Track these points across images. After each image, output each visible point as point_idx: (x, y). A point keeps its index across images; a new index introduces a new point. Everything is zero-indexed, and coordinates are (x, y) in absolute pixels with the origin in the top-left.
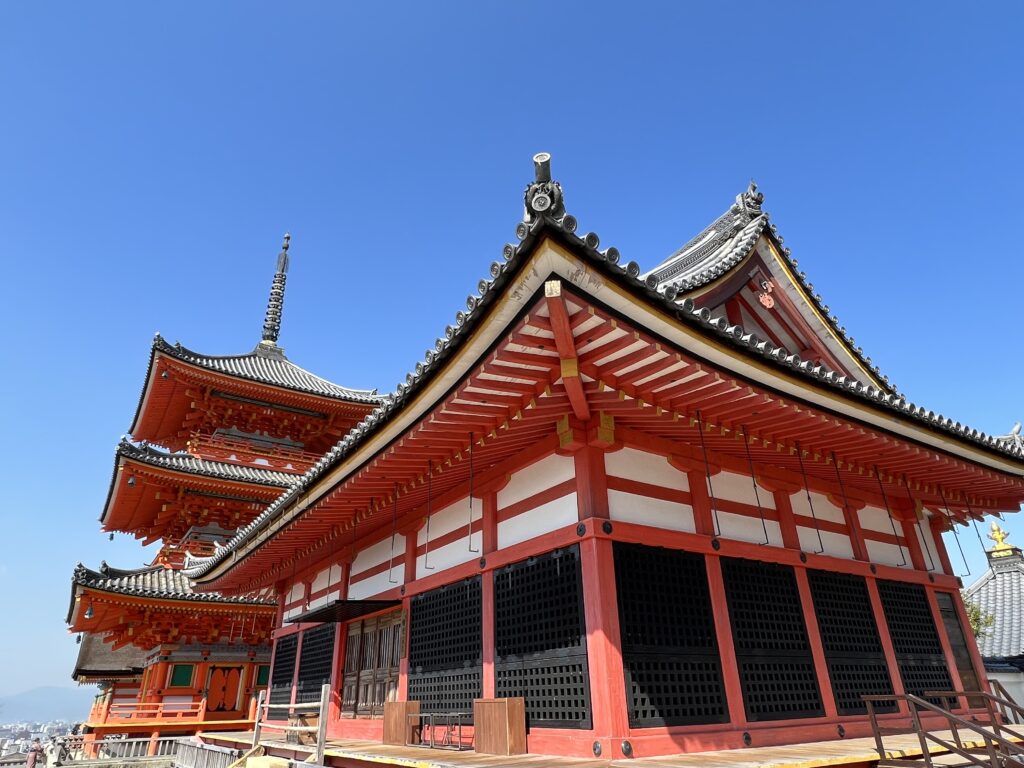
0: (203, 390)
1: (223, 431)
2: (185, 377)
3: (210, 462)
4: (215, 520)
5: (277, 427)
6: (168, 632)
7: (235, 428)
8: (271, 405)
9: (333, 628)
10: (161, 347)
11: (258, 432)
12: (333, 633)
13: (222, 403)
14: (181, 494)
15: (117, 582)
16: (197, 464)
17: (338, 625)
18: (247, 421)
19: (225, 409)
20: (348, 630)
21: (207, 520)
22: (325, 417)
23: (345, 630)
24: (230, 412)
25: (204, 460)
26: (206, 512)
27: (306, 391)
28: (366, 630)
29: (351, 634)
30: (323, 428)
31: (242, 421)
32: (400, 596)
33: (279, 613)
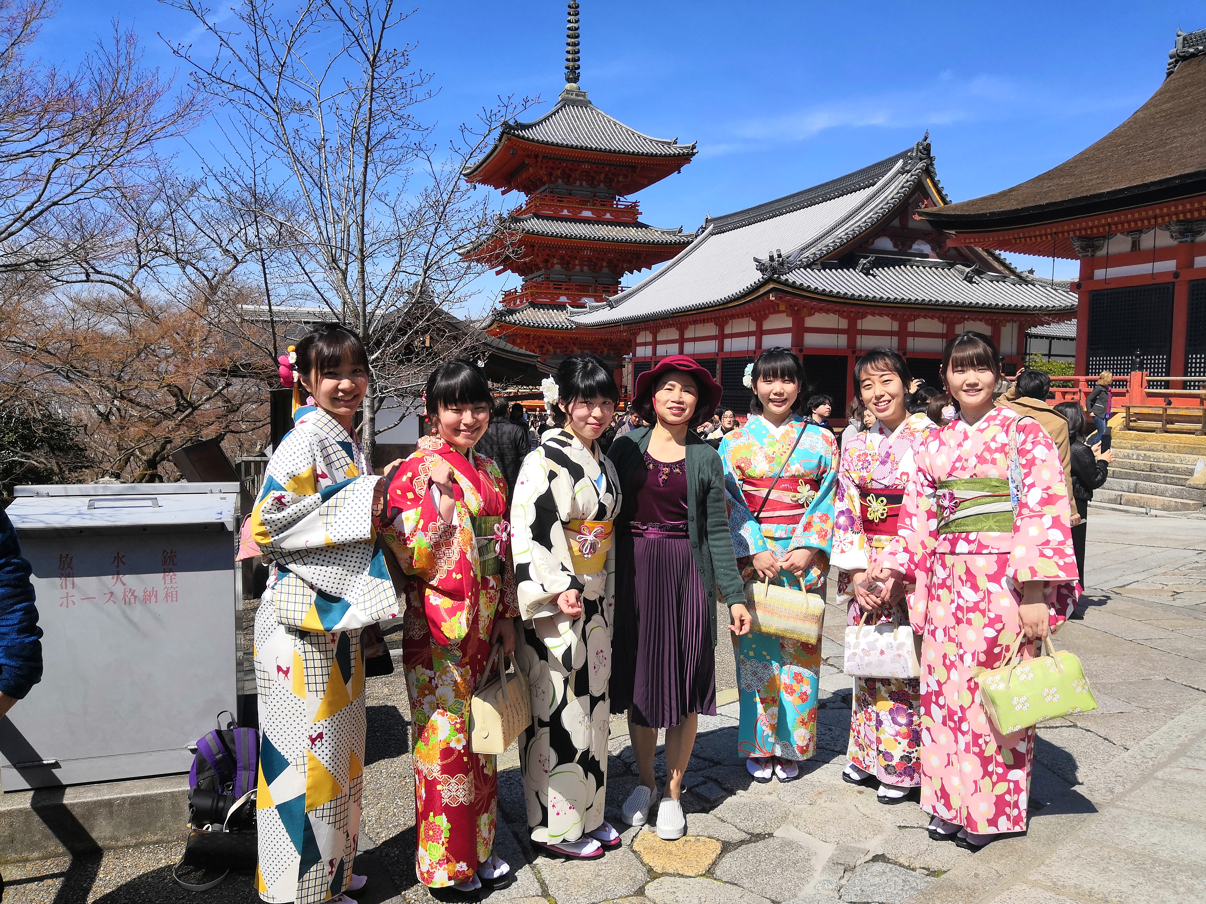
1: (552, 186)
5: (593, 178)
7: (560, 181)
10: (506, 130)
13: (550, 164)
19: (553, 168)
27: (620, 152)
32: (716, 357)
33: (633, 346)
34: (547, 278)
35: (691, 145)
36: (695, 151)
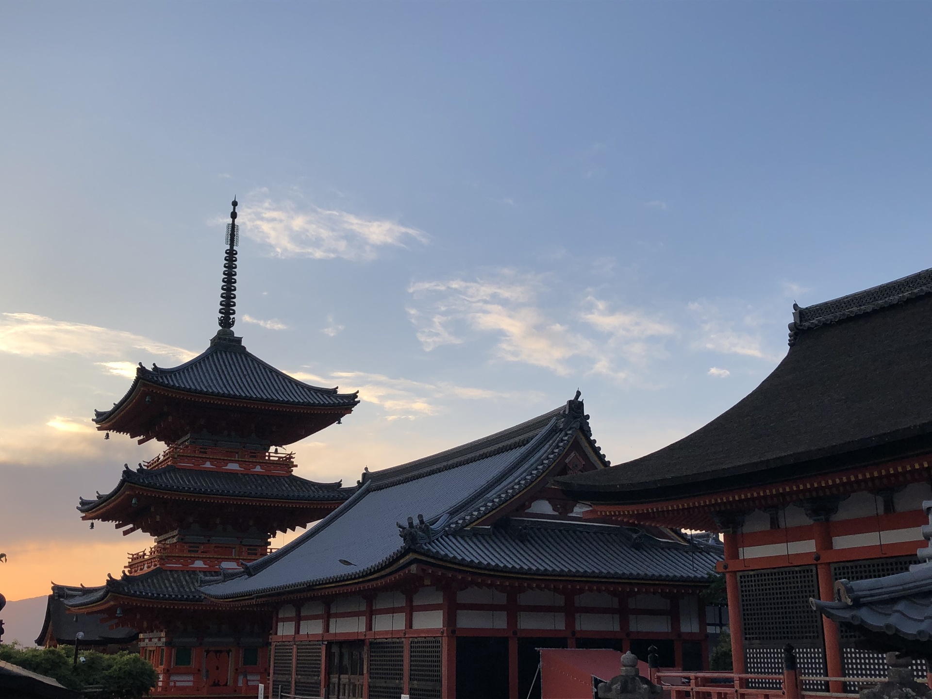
5: (244, 427)
6: (170, 622)
7: (206, 432)
9: (320, 645)
10: (143, 375)
11: (226, 433)
12: (320, 648)
17: (324, 644)
18: (216, 425)
21: (190, 523)
25: (184, 470)
28: (343, 650)
29: (333, 651)
31: (211, 424)
32: (363, 638)
33: (274, 622)
34: (182, 539)
36: (356, 400)
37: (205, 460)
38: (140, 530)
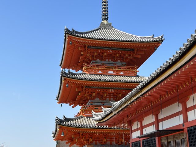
0: (85, 47)
1: (94, 61)
2: (78, 42)
3: (92, 75)
4: (97, 97)
5: (114, 57)
6: (88, 140)
7: (98, 60)
8: (111, 48)
9: (155, 139)
10: (68, 32)
11: (107, 60)
12: (155, 141)
13: (92, 51)
14: (84, 88)
15: (69, 123)
16: (88, 76)
17: (157, 138)
18: (102, 56)
19: (94, 53)
20: (161, 140)
21: (95, 97)
22: (133, 50)
23: (160, 140)
24: (96, 54)
25: (90, 74)
26: (94, 94)
27: (124, 41)
28: (169, 141)
29: (163, 142)
30: (133, 55)
31: (101, 57)
32: (182, 128)
33: (130, 132)
34: (92, 104)
35: (160, 37)
36: (163, 39)
37: (99, 70)
38: (78, 105)
